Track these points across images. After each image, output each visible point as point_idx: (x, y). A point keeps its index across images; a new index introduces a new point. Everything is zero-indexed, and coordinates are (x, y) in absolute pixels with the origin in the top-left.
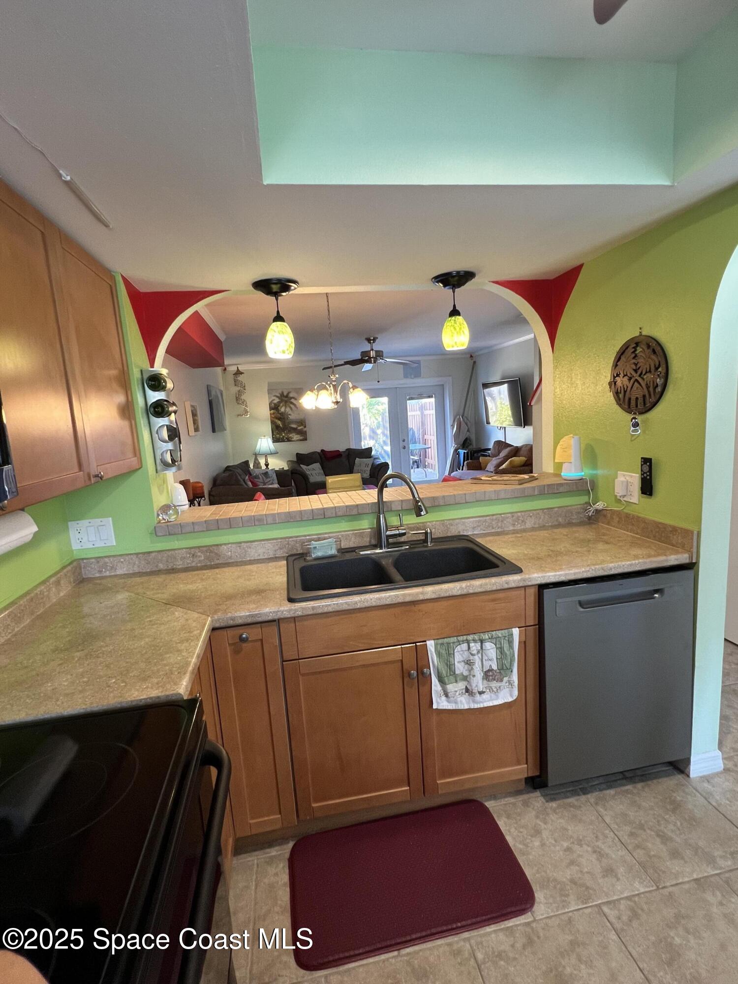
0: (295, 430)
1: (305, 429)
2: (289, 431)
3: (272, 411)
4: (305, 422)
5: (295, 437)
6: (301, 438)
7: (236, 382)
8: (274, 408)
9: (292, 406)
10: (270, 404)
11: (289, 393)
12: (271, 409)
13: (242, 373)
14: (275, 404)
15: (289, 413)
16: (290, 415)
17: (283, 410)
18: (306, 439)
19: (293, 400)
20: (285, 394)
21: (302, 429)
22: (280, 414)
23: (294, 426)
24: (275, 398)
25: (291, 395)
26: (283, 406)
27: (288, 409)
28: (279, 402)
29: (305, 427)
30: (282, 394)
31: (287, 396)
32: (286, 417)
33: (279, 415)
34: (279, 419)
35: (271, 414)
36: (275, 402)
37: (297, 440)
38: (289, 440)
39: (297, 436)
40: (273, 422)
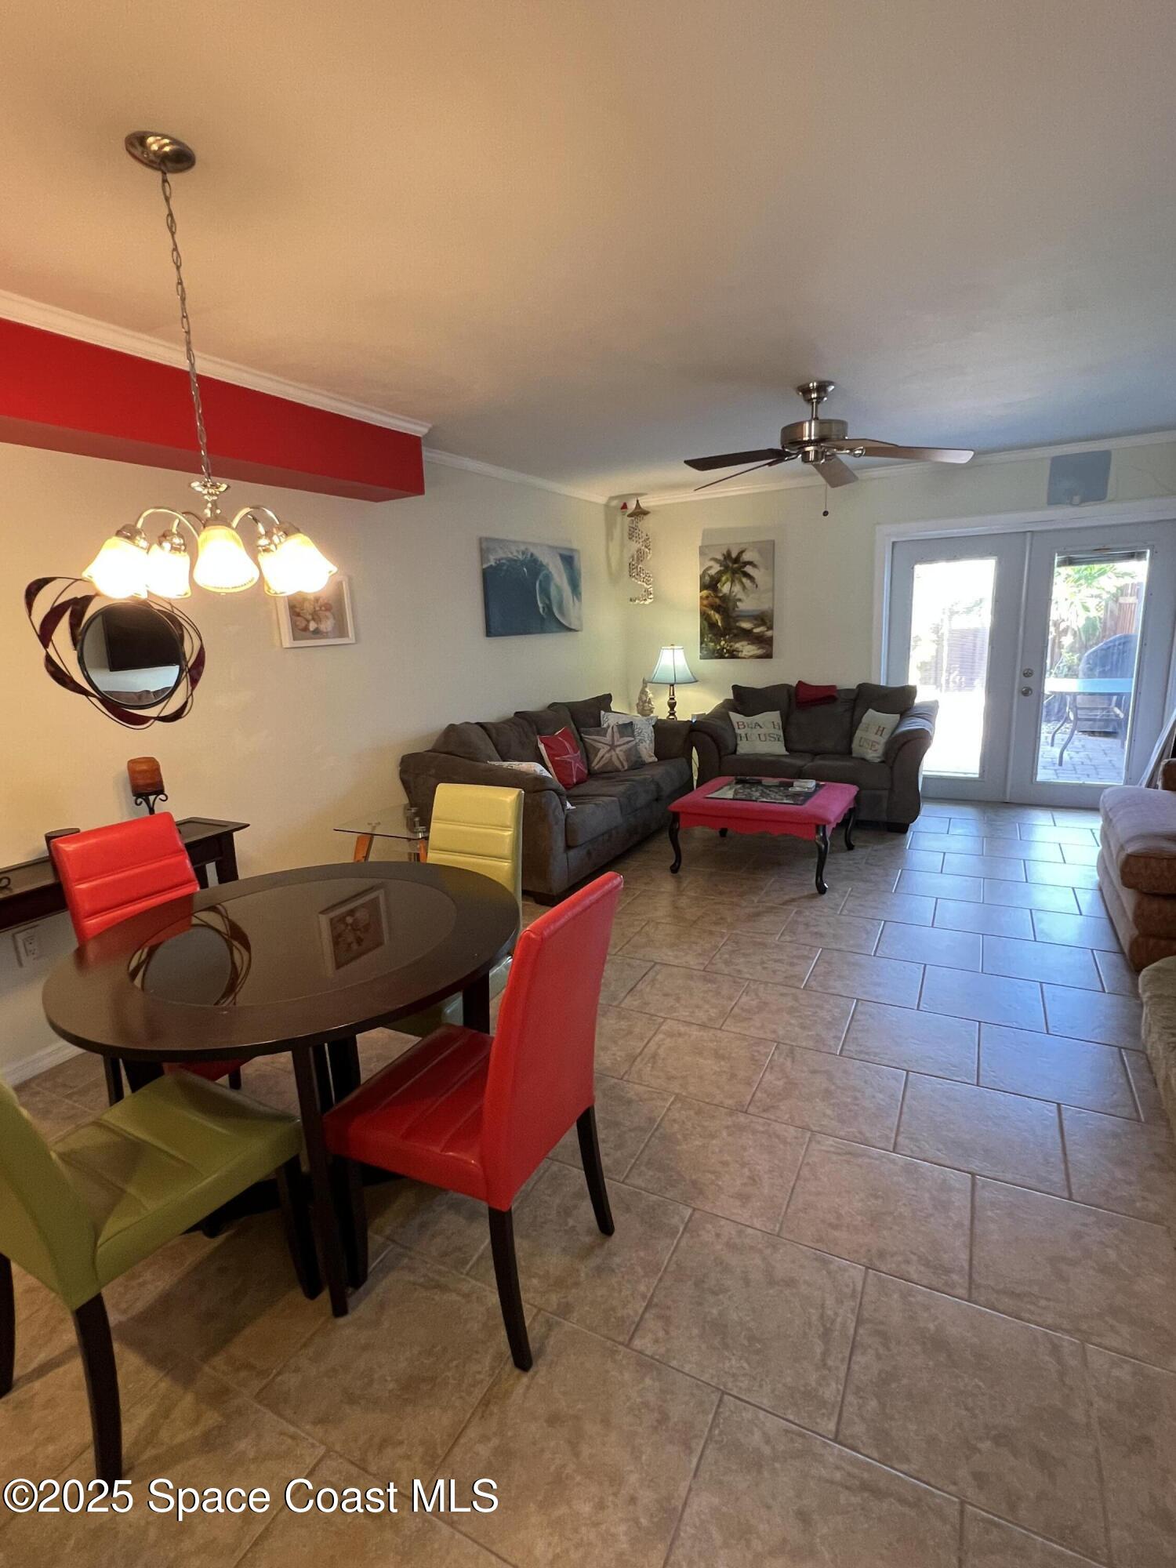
0: (747, 635)
1: (769, 633)
2: (735, 635)
3: (705, 593)
4: (772, 621)
5: (747, 648)
6: (760, 652)
7: (632, 533)
8: (710, 584)
9: (744, 580)
10: (702, 577)
11: (741, 553)
12: (703, 587)
13: (645, 513)
14: (712, 577)
15: (738, 597)
16: (740, 600)
17: (725, 589)
18: (769, 656)
19: (748, 569)
20: (734, 555)
21: (763, 632)
22: (720, 598)
23: (746, 625)
24: (712, 563)
25: (746, 557)
26: (727, 580)
27: (737, 588)
28: (720, 573)
29: (770, 628)
30: (728, 556)
31: (737, 560)
32: (731, 605)
33: (717, 600)
34: (717, 609)
35: (701, 598)
36: (713, 572)
37: (751, 657)
38: (733, 655)
39: (750, 646)
40: (704, 616)
